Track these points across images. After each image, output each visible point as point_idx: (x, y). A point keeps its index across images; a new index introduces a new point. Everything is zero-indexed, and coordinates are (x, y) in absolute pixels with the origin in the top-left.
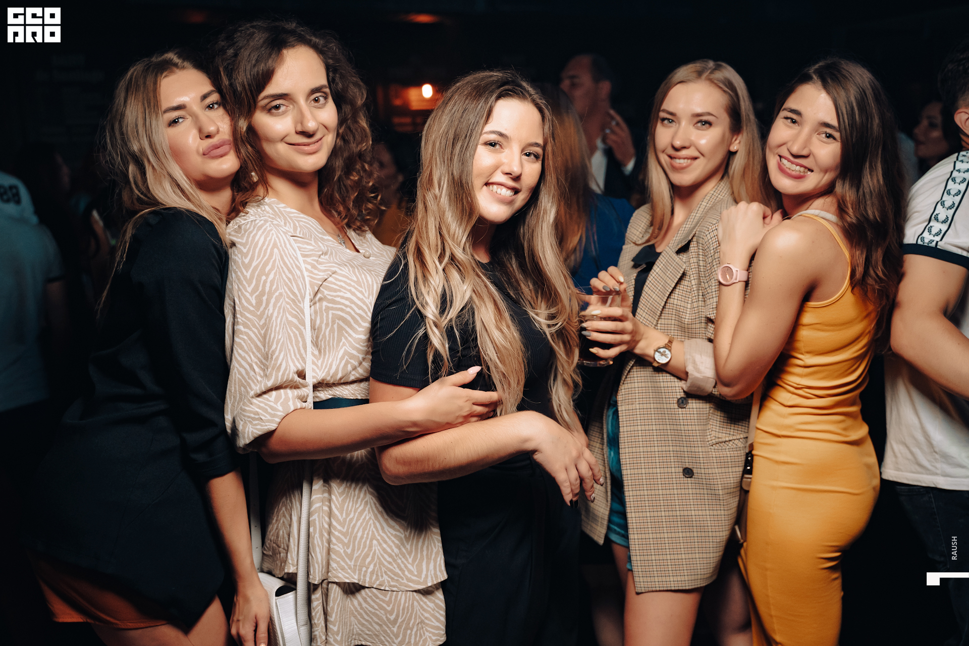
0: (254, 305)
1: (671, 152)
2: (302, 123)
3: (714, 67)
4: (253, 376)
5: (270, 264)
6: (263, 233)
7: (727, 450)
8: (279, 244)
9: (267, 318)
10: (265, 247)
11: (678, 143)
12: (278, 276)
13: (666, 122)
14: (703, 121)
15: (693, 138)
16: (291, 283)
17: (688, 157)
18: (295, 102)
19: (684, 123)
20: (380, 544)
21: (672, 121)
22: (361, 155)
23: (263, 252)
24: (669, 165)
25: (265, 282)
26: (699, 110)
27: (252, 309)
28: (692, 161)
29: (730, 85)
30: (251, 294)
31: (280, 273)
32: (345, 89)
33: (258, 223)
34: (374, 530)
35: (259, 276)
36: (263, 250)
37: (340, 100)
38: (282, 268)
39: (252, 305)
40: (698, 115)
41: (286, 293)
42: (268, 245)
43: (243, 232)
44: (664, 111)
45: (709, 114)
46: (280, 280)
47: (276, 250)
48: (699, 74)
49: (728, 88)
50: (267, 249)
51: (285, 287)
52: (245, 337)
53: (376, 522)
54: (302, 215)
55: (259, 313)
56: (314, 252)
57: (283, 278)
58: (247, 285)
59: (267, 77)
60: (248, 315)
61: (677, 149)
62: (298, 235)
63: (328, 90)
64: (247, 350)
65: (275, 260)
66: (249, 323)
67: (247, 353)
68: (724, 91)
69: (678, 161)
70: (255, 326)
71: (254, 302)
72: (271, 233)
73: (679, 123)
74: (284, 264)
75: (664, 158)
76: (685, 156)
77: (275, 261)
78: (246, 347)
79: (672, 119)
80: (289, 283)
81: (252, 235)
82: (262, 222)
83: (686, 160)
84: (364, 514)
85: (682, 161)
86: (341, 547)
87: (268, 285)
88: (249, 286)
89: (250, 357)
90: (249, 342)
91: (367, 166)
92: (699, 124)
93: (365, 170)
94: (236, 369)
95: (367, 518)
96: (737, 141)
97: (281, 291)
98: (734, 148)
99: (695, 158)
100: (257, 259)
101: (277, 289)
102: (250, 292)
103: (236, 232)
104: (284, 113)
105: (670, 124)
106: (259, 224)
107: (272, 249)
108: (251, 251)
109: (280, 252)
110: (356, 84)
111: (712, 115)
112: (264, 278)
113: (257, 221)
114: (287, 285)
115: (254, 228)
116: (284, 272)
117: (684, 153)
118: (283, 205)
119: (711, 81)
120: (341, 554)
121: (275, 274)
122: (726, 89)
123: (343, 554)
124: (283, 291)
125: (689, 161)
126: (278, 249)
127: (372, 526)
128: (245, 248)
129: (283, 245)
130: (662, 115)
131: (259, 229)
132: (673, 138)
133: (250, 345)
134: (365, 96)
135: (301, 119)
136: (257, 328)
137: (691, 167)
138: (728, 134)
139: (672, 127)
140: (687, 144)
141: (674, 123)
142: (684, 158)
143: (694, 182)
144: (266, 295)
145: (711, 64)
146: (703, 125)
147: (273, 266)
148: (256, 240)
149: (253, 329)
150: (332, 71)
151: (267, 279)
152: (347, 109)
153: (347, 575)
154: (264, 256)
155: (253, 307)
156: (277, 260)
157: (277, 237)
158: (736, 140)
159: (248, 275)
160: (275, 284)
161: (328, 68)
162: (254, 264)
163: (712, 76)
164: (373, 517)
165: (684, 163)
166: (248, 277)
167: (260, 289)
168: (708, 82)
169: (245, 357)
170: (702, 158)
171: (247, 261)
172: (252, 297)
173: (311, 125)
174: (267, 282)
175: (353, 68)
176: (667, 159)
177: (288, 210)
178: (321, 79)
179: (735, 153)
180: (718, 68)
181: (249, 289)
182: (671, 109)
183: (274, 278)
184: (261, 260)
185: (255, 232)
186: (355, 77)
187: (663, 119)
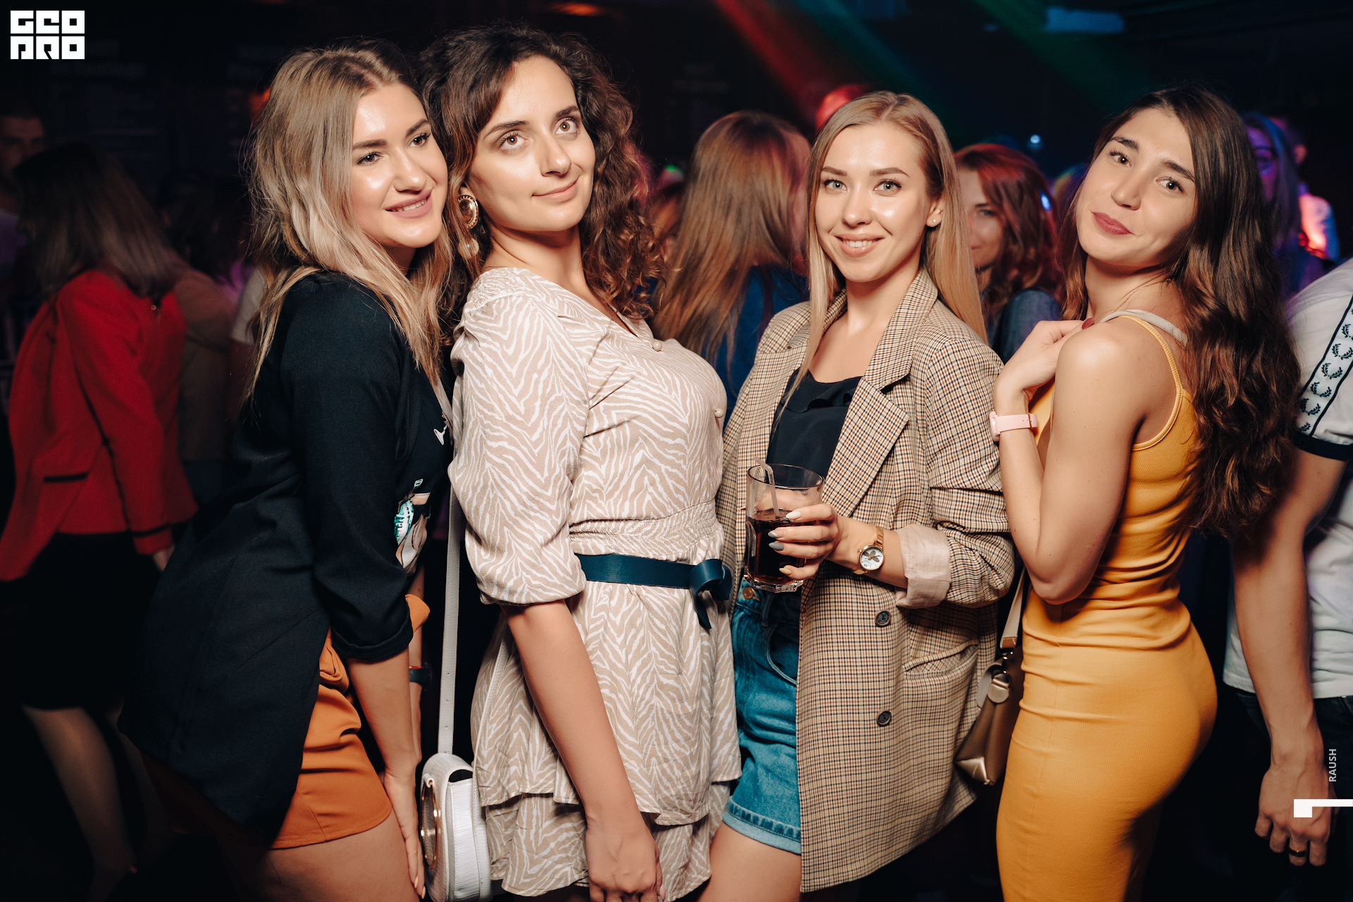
0: (523, 413)
1: (843, 231)
2: (548, 161)
3: (897, 102)
4: (522, 511)
5: (544, 357)
6: (526, 314)
7: (926, 676)
8: (551, 330)
9: (543, 432)
10: (534, 334)
11: (852, 217)
12: (553, 374)
13: (831, 185)
14: (889, 183)
15: (875, 209)
16: (574, 380)
17: (868, 237)
18: (535, 132)
19: (858, 186)
20: (660, 763)
21: (838, 184)
22: (633, 205)
23: (532, 340)
24: (840, 251)
25: (537, 382)
26: (881, 165)
27: (519, 418)
28: (875, 243)
29: (921, 128)
30: (519, 398)
31: (557, 369)
32: (604, 111)
33: (516, 301)
34: (655, 743)
35: (529, 374)
36: (532, 337)
37: (595, 128)
38: (559, 361)
39: (519, 413)
40: (881, 173)
41: (568, 394)
42: (538, 330)
43: (495, 313)
44: (828, 169)
45: (897, 170)
46: (557, 379)
47: (548, 338)
48: (878, 111)
49: (921, 132)
50: (537, 336)
51: (566, 387)
52: (511, 458)
53: (659, 732)
54: (564, 290)
55: (529, 425)
56: (589, 339)
57: (562, 376)
58: (512, 386)
59: (493, 103)
60: (514, 427)
61: (852, 227)
62: (566, 315)
63: (577, 113)
64: (514, 475)
65: (550, 350)
66: (516, 438)
67: (513, 479)
68: (916, 136)
69: (852, 244)
70: (524, 443)
71: (522, 409)
72: (537, 314)
73: (852, 187)
74: (561, 356)
75: (830, 242)
76: (864, 237)
77: (549, 353)
78: (512, 472)
79: (839, 181)
80: (571, 381)
81: (510, 318)
82: (521, 299)
83: (865, 242)
84: (647, 722)
85: (859, 244)
86: (636, 765)
87: (541, 386)
88: (515, 388)
89: (519, 486)
90: (517, 464)
91: (642, 220)
92: (882, 187)
93: (640, 225)
94: (498, 500)
95: (650, 726)
96: (938, 211)
97: (561, 395)
98: (932, 222)
99: (878, 239)
100: (525, 350)
101: (553, 391)
102: (517, 395)
103: (483, 312)
104: (523, 148)
105: (838, 190)
106: (517, 303)
107: (544, 337)
108: (515, 339)
109: (554, 340)
110: (616, 103)
111: (901, 172)
112: (535, 376)
113: (514, 298)
114: (567, 383)
115: (512, 308)
116: (563, 367)
117: (861, 231)
118: (538, 277)
119: (895, 121)
120: (636, 775)
121: (550, 371)
122: (919, 134)
123: (639, 775)
124: (564, 393)
125: (870, 243)
126: (551, 336)
127: (654, 738)
128: (504, 334)
129: (556, 330)
130: (825, 175)
131: (519, 308)
132: (844, 210)
133: (517, 469)
134: (631, 119)
135: (546, 157)
136: (527, 446)
137: (874, 251)
138: (924, 199)
139: (841, 193)
140: (865, 219)
141: (843, 187)
142: (862, 240)
143: (879, 273)
144: (539, 400)
145: (891, 97)
146: (888, 188)
147: (547, 361)
148: (519, 324)
149: (523, 447)
150: (582, 89)
151: (539, 377)
152: (607, 138)
153: (647, 803)
154: (535, 346)
155: (521, 416)
156: (552, 352)
157: (546, 319)
158: (934, 209)
159: (514, 371)
160: (550, 385)
161: (576, 84)
162: (522, 356)
163: (897, 114)
164: (656, 727)
165: (863, 246)
166: (514, 375)
167: (531, 391)
168: (891, 124)
169: (511, 485)
170: (888, 237)
171: (510, 351)
172: (519, 402)
173: (560, 163)
174: (539, 382)
175: (611, 82)
176: (836, 241)
177: (547, 282)
178: (566, 98)
179: (937, 227)
180: (902, 102)
181: (516, 392)
182: (838, 167)
183: (549, 377)
184: (531, 353)
185: (514, 313)
186: (614, 93)
187: (827, 182)
